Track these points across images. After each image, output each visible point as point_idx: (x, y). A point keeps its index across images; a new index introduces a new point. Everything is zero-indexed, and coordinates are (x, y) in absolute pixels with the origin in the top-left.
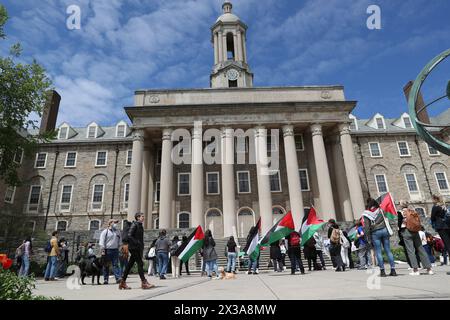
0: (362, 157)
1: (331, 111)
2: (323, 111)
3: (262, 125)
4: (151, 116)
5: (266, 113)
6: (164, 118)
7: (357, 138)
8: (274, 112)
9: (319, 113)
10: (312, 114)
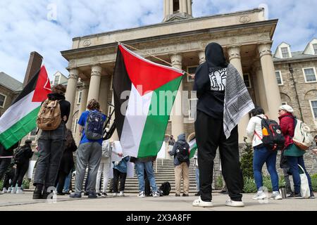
0: (295, 84)
1: (249, 34)
2: (241, 35)
3: (178, 54)
4: (81, 58)
5: (182, 43)
6: (92, 58)
7: (289, 64)
8: (189, 41)
9: (237, 38)
10: (229, 39)
